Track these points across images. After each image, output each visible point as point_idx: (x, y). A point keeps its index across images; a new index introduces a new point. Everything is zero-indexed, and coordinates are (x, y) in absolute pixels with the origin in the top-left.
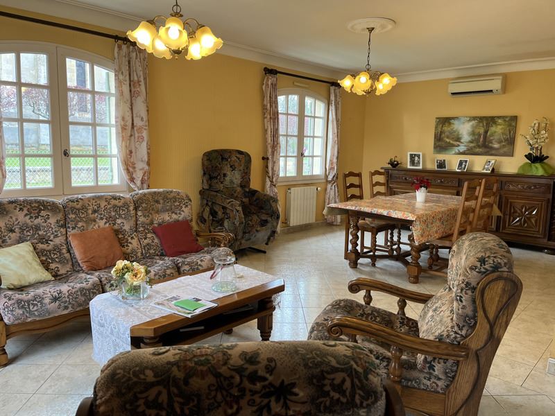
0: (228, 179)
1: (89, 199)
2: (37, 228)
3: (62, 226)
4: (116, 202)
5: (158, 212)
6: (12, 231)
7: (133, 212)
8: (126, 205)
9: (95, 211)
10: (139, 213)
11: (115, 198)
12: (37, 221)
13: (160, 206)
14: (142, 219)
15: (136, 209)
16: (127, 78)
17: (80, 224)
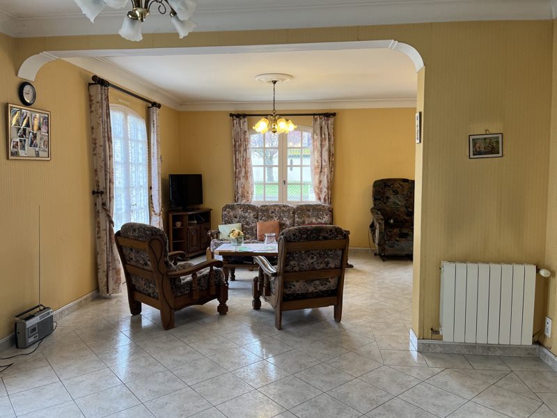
0: (391, 200)
1: (271, 206)
2: (245, 218)
3: (256, 218)
4: (284, 209)
5: (309, 216)
6: (236, 218)
7: (291, 215)
8: (289, 210)
9: (272, 212)
10: (296, 216)
11: (284, 206)
12: (246, 214)
13: (310, 213)
14: (297, 219)
15: (294, 213)
16: (319, 137)
17: (264, 218)
